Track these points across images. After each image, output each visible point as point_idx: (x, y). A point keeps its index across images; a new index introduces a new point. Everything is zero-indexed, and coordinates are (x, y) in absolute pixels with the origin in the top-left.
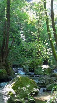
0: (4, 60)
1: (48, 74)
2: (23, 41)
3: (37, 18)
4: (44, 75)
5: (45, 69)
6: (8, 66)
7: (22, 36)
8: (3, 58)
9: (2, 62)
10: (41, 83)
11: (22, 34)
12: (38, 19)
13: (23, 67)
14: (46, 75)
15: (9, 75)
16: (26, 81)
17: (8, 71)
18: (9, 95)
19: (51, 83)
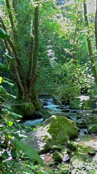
0: (30, 91)
1: (88, 108)
2: (52, 60)
3: (73, 29)
4: (83, 109)
5: (84, 101)
6: (35, 97)
7: (50, 52)
8: (28, 87)
9: (28, 93)
10: (81, 122)
11: (50, 50)
12: (74, 31)
13: (53, 97)
14: (86, 109)
15: (36, 109)
16: (63, 122)
17: (36, 104)
18: (45, 140)
19: (93, 123)
